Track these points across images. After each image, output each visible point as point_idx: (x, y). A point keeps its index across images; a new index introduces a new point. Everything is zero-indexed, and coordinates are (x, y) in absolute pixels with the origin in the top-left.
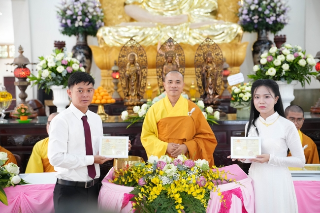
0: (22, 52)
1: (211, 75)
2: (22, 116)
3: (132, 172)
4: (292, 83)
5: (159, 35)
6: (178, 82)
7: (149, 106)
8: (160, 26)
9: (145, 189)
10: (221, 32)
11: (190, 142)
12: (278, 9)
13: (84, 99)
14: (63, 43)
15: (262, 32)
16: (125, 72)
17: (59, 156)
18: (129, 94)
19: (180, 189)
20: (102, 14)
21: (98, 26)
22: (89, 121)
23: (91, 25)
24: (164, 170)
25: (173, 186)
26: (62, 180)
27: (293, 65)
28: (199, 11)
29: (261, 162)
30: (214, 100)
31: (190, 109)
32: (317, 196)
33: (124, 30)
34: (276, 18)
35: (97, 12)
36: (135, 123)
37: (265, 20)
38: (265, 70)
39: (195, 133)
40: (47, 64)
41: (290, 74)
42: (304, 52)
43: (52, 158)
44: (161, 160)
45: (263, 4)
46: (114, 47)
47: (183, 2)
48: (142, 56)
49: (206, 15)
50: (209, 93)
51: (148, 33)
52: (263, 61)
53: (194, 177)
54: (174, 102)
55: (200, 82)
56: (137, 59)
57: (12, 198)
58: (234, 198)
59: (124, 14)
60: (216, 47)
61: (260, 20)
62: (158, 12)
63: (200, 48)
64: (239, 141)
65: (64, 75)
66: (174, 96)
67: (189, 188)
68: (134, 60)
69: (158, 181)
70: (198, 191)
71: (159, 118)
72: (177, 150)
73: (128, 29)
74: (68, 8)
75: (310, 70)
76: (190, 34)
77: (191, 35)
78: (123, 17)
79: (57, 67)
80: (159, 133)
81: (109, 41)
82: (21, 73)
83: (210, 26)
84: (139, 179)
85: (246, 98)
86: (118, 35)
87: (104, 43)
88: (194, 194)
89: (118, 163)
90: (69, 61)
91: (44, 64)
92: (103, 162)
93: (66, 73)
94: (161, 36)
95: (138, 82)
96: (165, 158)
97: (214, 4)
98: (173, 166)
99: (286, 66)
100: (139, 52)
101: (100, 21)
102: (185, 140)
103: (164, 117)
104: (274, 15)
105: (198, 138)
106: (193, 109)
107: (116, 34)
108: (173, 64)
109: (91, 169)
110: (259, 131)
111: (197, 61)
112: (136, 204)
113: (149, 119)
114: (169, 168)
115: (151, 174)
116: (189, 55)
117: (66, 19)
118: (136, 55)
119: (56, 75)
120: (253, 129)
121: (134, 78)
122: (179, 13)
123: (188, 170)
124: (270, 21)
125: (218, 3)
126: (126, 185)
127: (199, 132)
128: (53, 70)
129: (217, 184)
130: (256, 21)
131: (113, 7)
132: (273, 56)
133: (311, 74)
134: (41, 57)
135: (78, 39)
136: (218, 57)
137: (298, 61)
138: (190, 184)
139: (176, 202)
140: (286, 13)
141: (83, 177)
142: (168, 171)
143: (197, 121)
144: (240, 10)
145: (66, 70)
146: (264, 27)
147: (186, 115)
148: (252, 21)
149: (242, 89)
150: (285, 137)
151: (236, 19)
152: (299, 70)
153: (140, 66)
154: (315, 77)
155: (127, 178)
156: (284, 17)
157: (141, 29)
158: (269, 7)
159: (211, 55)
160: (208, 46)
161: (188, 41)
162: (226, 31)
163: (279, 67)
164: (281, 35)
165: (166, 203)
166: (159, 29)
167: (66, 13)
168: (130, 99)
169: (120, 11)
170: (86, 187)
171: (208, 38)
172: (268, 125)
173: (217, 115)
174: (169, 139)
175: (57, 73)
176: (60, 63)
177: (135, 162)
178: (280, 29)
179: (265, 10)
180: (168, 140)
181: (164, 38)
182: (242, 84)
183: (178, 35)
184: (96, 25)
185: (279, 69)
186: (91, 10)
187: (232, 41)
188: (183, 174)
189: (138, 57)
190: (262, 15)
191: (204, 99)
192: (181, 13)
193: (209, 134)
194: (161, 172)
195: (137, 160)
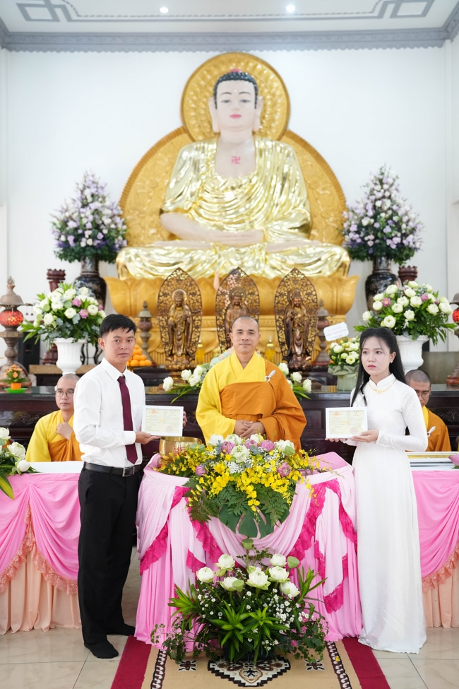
0: (13, 287)
1: (299, 325)
2: (14, 382)
3: (186, 457)
4: (418, 339)
5: (216, 262)
6: (251, 332)
7: (205, 369)
8: (218, 248)
9: (205, 480)
10: (316, 259)
11: (267, 419)
12: (404, 226)
13: (122, 352)
14: (62, 273)
15: (381, 259)
16: (168, 318)
17: (90, 429)
18: (173, 352)
19: (255, 479)
20: (125, 227)
21: (117, 246)
22: (128, 384)
23: (107, 245)
24: (232, 453)
25: (244, 475)
26: (92, 465)
27: (420, 313)
28: (281, 226)
29: (368, 441)
30: (304, 363)
31: (268, 372)
32: (441, 490)
33: (160, 253)
34: (402, 240)
35: (116, 224)
36: (183, 395)
37: (385, 241)
38: (379, 320)
39: (275, 408)
40: (50, 305)
41: (416, 325)
42: (435, 293)
43: (80, 432)
44: (227, 440)
45: (381, 217)
46: (143, 280)
47: (256, 211)
48: (194, 294)
49: (292, 231)
50: (296, 353)
51: (199, 259)
52: (377, 306)
53: (274, 463)
54: (244, 362)
55: (283, 337)
56: (186, 299)
57: (18, 491)
58: (329, 494)
59: (159, 227)
60: (307, 282)
61: (377, 241)
62: (215, 225)
63: (283, 283)
64: (337, 413)
65: (76, 321)
66: (245, 353)
67: (267, 479)
68: (183, 300)
69: (223, 468)
70: (279, 482)
71: (223, 384)
72: (249, 430)
73: (166, 252)
74: (71, 218)
75: (444, 320)
76: (266, 260)
77: (268, 263)
78: (158, 232)
79: (65, 309)
80: (222, 407)
81: (135, 270)
82: (9, 319)
83: (299, 249)
84: (196, 467)
85: (351, 360)
86: (149, 261)
87: (128, 272)
88: (274, 487)
89: (166, 444)
90: (84, 301)
91: (45, 306)
92: (147, 441)
93: (79, 318)
94: (219, 264)
95: (188, 334)
96: (233, 437)
97: (305, 213)
98: (244, 448)
99: (410, 313)
100: (190, 288)
101: (120, 238)
102: (260, 416)
103: (231, 382)
104: (399, 234)
105: (279, 413)
106: (273, 373)
107: (147, 259)
108: (241, 307)
109: (130, 449)
110: (367, 400)
111: (278, 302)
112: (193, 499)
113: (209, 386)
114: (239, 451)
115: (213, 460)
116: (266, 295)
117: (67, 234)
118: (185, 293)
119: (64, 322)
120: (360, 397)
121: (181, 328)
122: (248, 227)
123: (266, 454)
124: (393, 243)
125: (311, 213)
126: (177, 475)
127: (280, 405)
128: (60, 314)
129: (306, 474)
130: (370, 243)
131: (141, 215)
132: (391, 299)
133: (445, 326)
134: (41, 294)
135: (83, 267)
136: (309, 298)
137: (427, 307)
138: (269, 473)
139: (248, 497)
140: (417, 232)
141: (119, 461)
142: (237, 455)
143: (278, 389)
144: (345, 225)
145: (78, 315)
146: (384, 254)
147: (262, 381)
148: (365, 243)
149: (345, 347)
150: (402, 409)
151: (340, 239)
152: (428, 320)
153: (191, 311)
154: (453, 331)
155: (178, 465)
156: (413, 239)
157: (187, 253)
158: (390, 222)
159: (299, 295)
160: (295, 280)
161: (264, 272)
162: (323, 258)
163: (401, 315)
164: (409, 267)
165: (234, 498)
166: (216, 253)
167: (67, 226)
168: (175, 360)
169: (153, 222)
170: (123, 475)
171: (294, 270)
172: (380, 392)
173: (308, 384)
174: (237, 415)
175: (66, 319)
176: (71, 305)
177: (190, 443)
178: (408, 257)
179: (384, 227)
180: (235, 416)
181: (224, 267)
182: (346, 340)
183: (247, 261)
184: (114, 244)
185: (401, 319)
186: (107, 221)
187: (334, 274)
188: (258, 460)
189: (188, 296)
190: (379, 234)
191: (288, 362)
192: (252, 227)
193: (295, 408)
194: (228, 457)
195: (192, 441)
